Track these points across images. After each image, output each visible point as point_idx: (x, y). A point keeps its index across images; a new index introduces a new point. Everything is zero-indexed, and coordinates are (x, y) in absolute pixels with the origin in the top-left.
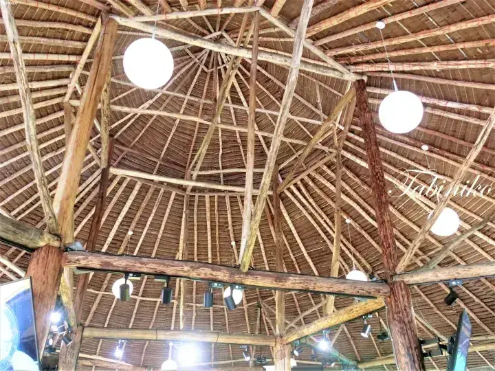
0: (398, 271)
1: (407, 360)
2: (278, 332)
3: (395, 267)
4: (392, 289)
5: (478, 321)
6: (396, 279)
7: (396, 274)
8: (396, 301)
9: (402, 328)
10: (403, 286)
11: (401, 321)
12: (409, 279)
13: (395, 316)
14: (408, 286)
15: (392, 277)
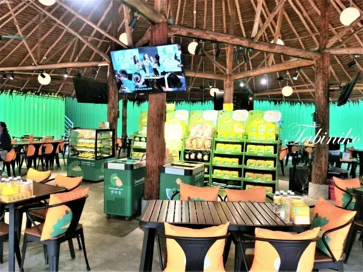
0: (328, 46)
1: (322, 92)
2: (228, 73)
3: (326, 44)
4: (322, 56)
5: (334, 74)
6: (326, 51)
7: (325, 48)
8: (323, 63)
9: (323, 77)
10: (329, 55)
11: (324, 73)
12: (333, 52)
13: (321, 71)
14: (332, 55)
15: (323, 50)
